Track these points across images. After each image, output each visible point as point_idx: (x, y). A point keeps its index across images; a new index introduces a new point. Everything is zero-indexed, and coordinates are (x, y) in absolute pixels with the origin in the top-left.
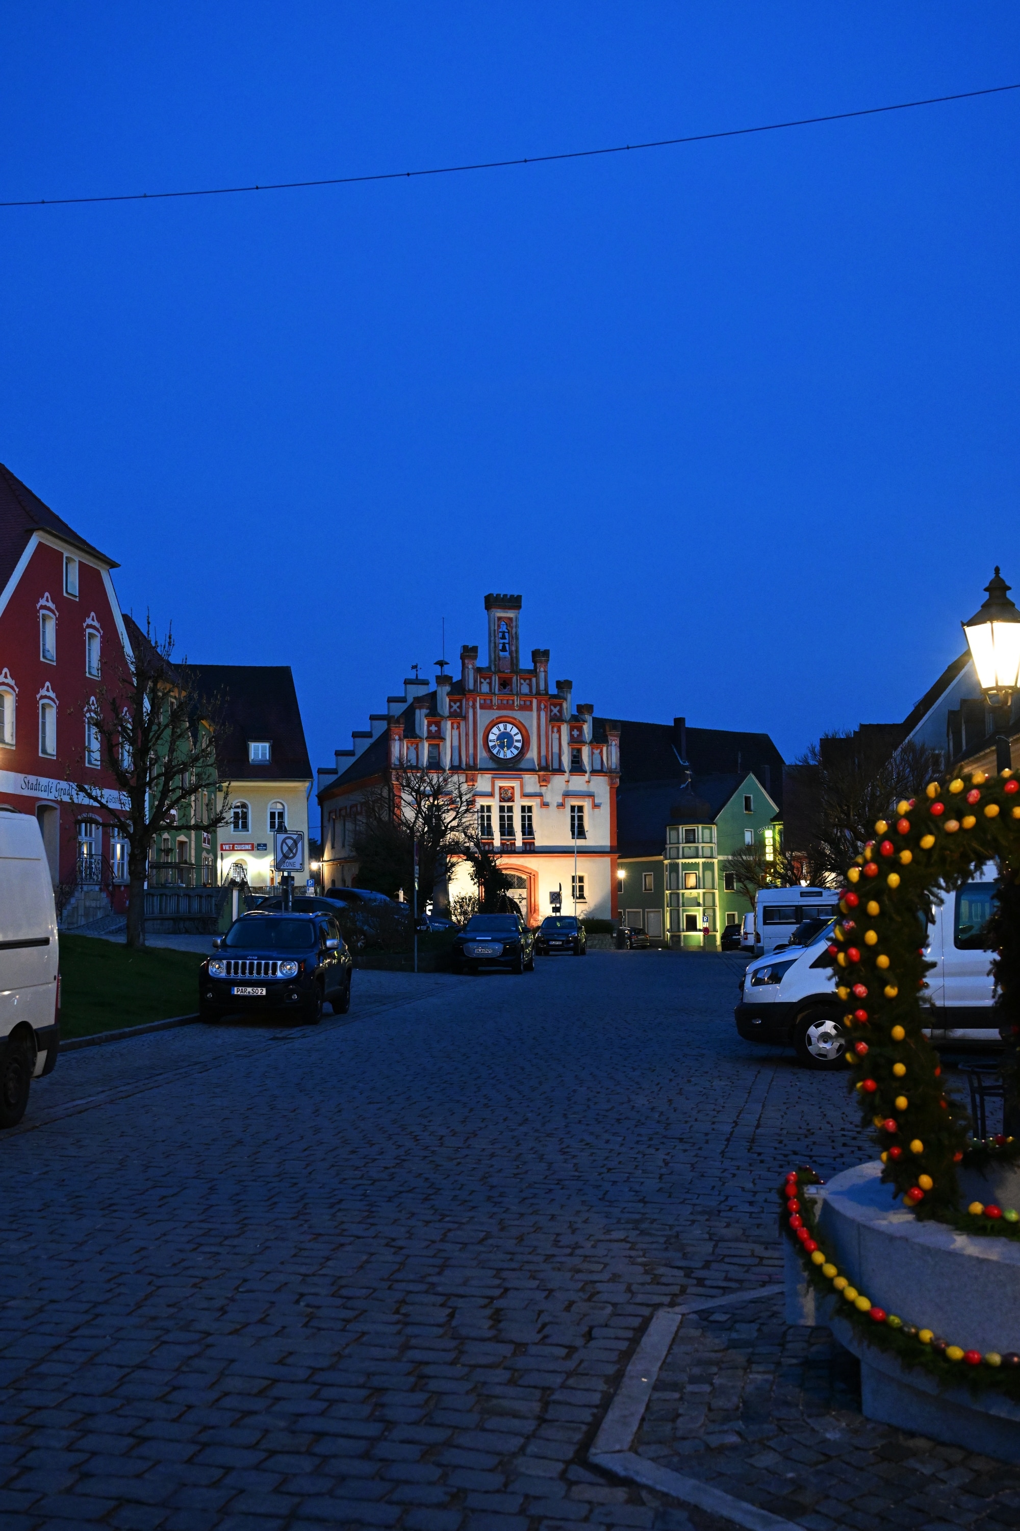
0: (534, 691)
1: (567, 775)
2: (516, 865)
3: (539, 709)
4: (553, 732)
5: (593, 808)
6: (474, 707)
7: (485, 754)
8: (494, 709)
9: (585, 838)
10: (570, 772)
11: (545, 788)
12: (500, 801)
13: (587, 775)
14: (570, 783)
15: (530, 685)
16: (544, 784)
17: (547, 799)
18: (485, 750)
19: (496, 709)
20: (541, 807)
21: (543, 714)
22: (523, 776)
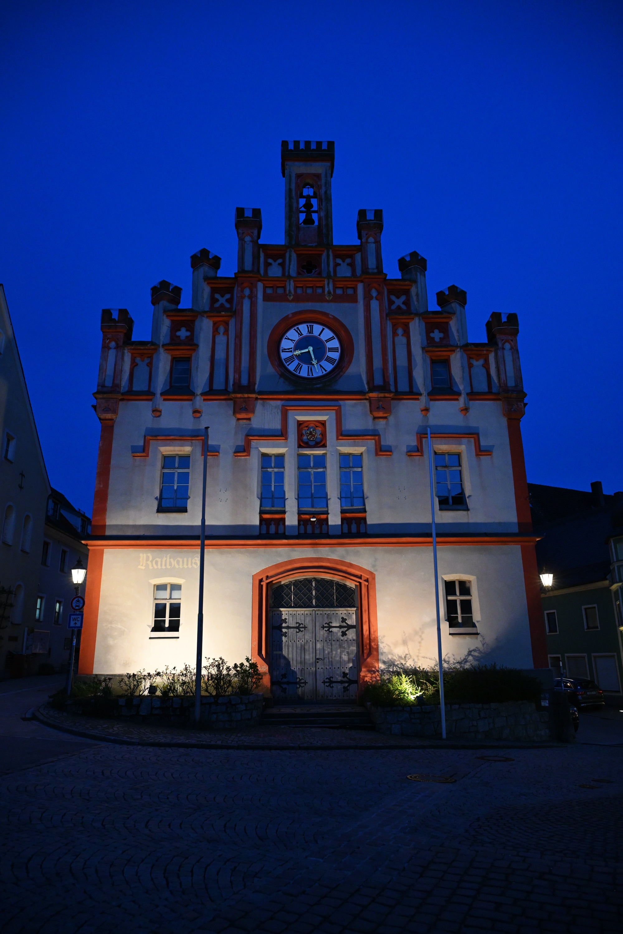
0: (359, 272)
1: (423, 399)
2: (329, 560)
3: (368, 298)
4: (395, 334)
5: (477, 455)
6: (252, 297)
7: (270, 369)
8: (288, 301)
9: (467, 509)
10: (429, 394)
11: (383, 422)
12: (300, 446)
13: (462, 400)
14: (430, 414)
15: (352, 265)
16: (381, 414)
17: (388, 440)
18: (273, 364)
19: (293, 301)
20: (377, 454)
21: (375, 305)
22: (341, 402)
